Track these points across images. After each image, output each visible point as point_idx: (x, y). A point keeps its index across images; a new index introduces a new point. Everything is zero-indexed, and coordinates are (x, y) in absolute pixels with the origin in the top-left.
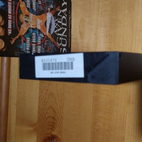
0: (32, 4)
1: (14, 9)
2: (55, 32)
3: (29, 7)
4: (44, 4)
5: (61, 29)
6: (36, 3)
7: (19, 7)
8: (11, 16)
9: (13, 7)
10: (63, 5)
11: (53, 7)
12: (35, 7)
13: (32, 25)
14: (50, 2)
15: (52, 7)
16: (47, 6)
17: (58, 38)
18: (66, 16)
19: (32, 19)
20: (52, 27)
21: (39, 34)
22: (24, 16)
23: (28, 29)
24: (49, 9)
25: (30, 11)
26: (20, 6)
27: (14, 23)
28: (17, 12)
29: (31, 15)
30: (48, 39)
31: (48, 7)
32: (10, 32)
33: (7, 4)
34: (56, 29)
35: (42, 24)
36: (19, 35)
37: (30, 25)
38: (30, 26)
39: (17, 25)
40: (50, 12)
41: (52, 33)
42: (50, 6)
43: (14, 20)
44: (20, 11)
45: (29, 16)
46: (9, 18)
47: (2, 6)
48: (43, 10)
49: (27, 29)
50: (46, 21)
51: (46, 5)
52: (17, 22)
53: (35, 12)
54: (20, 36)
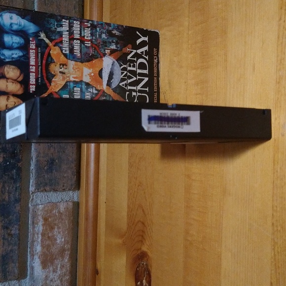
0: (73, 47)
1: (39, 58)
2: (121, 84)
3: (68, 52)
4: (96, 45)
5: (135, 79)
6: (81, 46)
7: (49, 55)
8: (34, 67)
9: (38, 55)
10: (138, 42)
11: (116, 47)
12: (78, 51)
13: (73, 77)
14: (110, 40)
15: (113, 47)
16: (103, 48)
17: (127, 93)
18: (147, 58)
19: (73, 68)
20: (114, 77)
21: (87, 89)
22: (58, 66)
23: (67, 82)
24: (107, 51)
25: (68, 57)
26: (51, 52)
27: (39, 76)
28: (44, 62)
29: (71, 64)
30: (106, 96)
31: (106, 48)
32: (32, 88)
33: (28, 53)
34: (122, 80)
35: (92, 74)
36: (49, 92)
37: (69, 77)
38: (69, 79)
39: (45, 78)
40: (110, 55)
41: (114, 86)
42: (109, 47)
43: (40, 72)
44: (50, 60)
45: (66, 66)
46: (31, 70)
47: (20, 57)
48: (96, 54)
49: (63, 83)
50: (102, 69)
51: (100, 46)
52: (44, 74)
53: (79, 59)
54: (51, 93)
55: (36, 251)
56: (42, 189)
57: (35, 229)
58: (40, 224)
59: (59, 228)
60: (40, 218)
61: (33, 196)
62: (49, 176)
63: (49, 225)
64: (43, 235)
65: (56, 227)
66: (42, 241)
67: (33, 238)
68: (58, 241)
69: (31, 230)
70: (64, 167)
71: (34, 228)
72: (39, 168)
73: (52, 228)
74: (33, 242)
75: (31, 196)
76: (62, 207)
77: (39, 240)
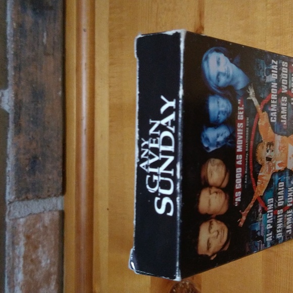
19: (279, 148)
22: (265, 147)
26: (259, 124)
29: (278, 140)
36: (254, 198)
37: (274, 165)
38: (275, 168)
47: (226, 139)
49: (269, 177)
55: (17, 280)
56: (24, 197)
57: (16, 251)
58: (22, 243)
59: (43, 247)
60: (22, 236)
61: (10, 207)
62: (31, 179)
63: (32, 244)
64: (25, 258)
65: (40, 246)
66: (24, 266)
67: (13, 264)
68: (43, 264)
69: (11, 254)
70: (49, 166)
71: (14, 250)
72: (19, 170)
73: (36, 248)
74: (13, 268)
75: (8, 207)
76: (47, 219)
77: (21, 265)
